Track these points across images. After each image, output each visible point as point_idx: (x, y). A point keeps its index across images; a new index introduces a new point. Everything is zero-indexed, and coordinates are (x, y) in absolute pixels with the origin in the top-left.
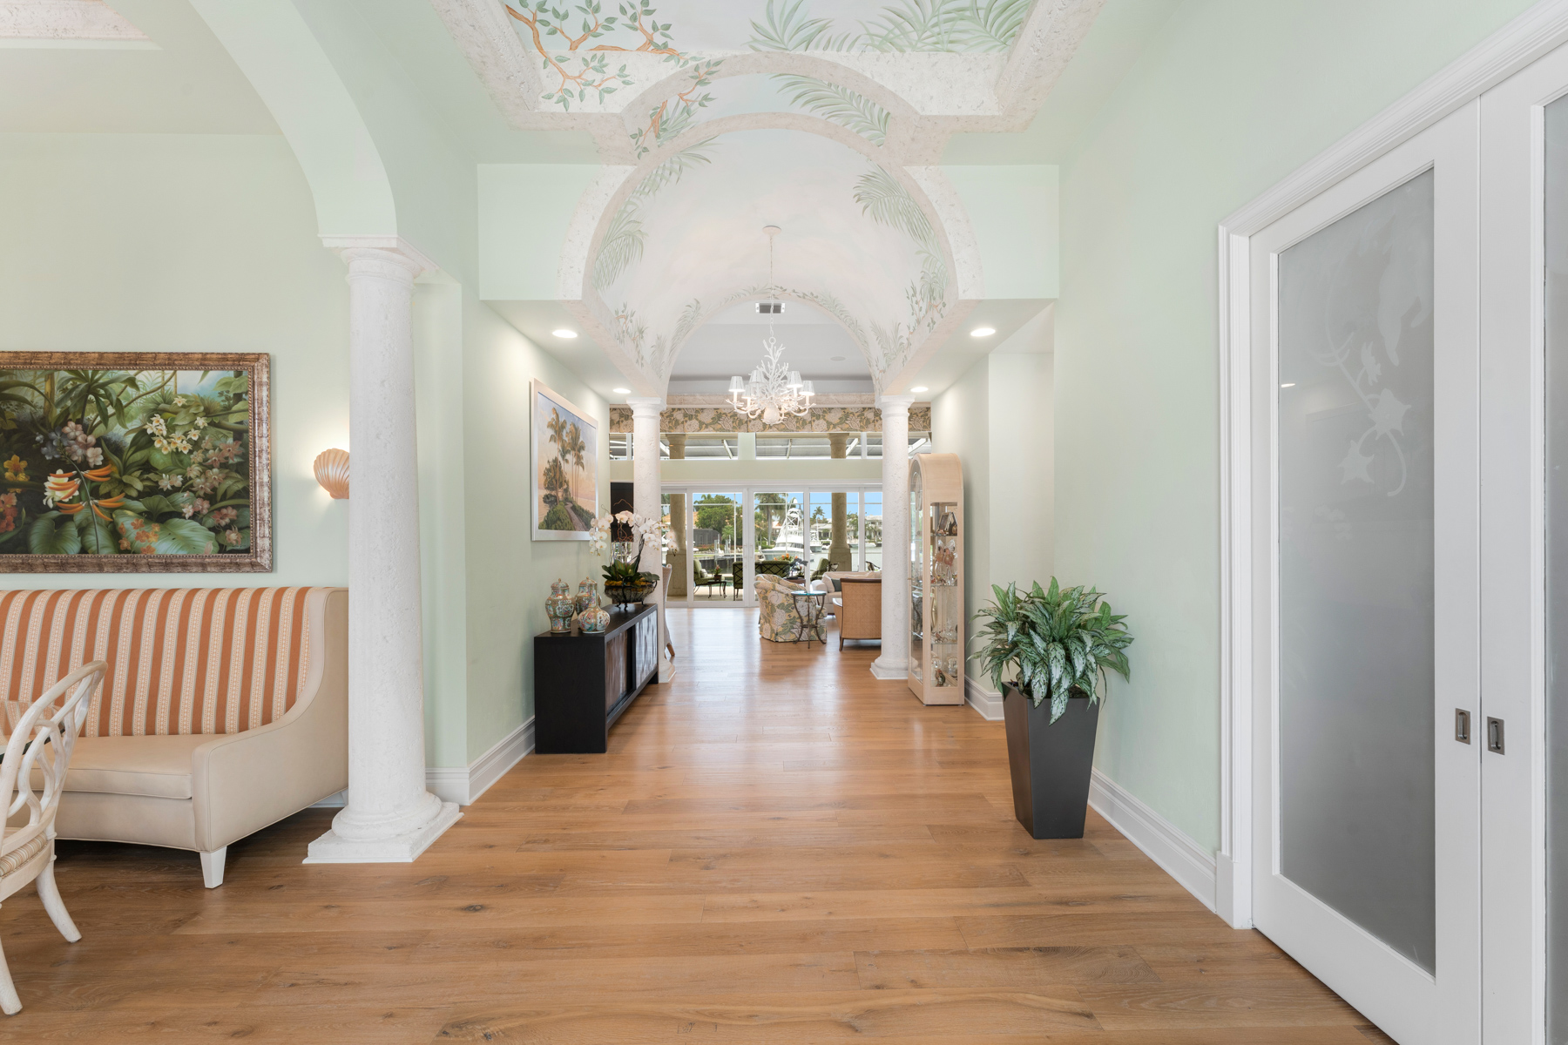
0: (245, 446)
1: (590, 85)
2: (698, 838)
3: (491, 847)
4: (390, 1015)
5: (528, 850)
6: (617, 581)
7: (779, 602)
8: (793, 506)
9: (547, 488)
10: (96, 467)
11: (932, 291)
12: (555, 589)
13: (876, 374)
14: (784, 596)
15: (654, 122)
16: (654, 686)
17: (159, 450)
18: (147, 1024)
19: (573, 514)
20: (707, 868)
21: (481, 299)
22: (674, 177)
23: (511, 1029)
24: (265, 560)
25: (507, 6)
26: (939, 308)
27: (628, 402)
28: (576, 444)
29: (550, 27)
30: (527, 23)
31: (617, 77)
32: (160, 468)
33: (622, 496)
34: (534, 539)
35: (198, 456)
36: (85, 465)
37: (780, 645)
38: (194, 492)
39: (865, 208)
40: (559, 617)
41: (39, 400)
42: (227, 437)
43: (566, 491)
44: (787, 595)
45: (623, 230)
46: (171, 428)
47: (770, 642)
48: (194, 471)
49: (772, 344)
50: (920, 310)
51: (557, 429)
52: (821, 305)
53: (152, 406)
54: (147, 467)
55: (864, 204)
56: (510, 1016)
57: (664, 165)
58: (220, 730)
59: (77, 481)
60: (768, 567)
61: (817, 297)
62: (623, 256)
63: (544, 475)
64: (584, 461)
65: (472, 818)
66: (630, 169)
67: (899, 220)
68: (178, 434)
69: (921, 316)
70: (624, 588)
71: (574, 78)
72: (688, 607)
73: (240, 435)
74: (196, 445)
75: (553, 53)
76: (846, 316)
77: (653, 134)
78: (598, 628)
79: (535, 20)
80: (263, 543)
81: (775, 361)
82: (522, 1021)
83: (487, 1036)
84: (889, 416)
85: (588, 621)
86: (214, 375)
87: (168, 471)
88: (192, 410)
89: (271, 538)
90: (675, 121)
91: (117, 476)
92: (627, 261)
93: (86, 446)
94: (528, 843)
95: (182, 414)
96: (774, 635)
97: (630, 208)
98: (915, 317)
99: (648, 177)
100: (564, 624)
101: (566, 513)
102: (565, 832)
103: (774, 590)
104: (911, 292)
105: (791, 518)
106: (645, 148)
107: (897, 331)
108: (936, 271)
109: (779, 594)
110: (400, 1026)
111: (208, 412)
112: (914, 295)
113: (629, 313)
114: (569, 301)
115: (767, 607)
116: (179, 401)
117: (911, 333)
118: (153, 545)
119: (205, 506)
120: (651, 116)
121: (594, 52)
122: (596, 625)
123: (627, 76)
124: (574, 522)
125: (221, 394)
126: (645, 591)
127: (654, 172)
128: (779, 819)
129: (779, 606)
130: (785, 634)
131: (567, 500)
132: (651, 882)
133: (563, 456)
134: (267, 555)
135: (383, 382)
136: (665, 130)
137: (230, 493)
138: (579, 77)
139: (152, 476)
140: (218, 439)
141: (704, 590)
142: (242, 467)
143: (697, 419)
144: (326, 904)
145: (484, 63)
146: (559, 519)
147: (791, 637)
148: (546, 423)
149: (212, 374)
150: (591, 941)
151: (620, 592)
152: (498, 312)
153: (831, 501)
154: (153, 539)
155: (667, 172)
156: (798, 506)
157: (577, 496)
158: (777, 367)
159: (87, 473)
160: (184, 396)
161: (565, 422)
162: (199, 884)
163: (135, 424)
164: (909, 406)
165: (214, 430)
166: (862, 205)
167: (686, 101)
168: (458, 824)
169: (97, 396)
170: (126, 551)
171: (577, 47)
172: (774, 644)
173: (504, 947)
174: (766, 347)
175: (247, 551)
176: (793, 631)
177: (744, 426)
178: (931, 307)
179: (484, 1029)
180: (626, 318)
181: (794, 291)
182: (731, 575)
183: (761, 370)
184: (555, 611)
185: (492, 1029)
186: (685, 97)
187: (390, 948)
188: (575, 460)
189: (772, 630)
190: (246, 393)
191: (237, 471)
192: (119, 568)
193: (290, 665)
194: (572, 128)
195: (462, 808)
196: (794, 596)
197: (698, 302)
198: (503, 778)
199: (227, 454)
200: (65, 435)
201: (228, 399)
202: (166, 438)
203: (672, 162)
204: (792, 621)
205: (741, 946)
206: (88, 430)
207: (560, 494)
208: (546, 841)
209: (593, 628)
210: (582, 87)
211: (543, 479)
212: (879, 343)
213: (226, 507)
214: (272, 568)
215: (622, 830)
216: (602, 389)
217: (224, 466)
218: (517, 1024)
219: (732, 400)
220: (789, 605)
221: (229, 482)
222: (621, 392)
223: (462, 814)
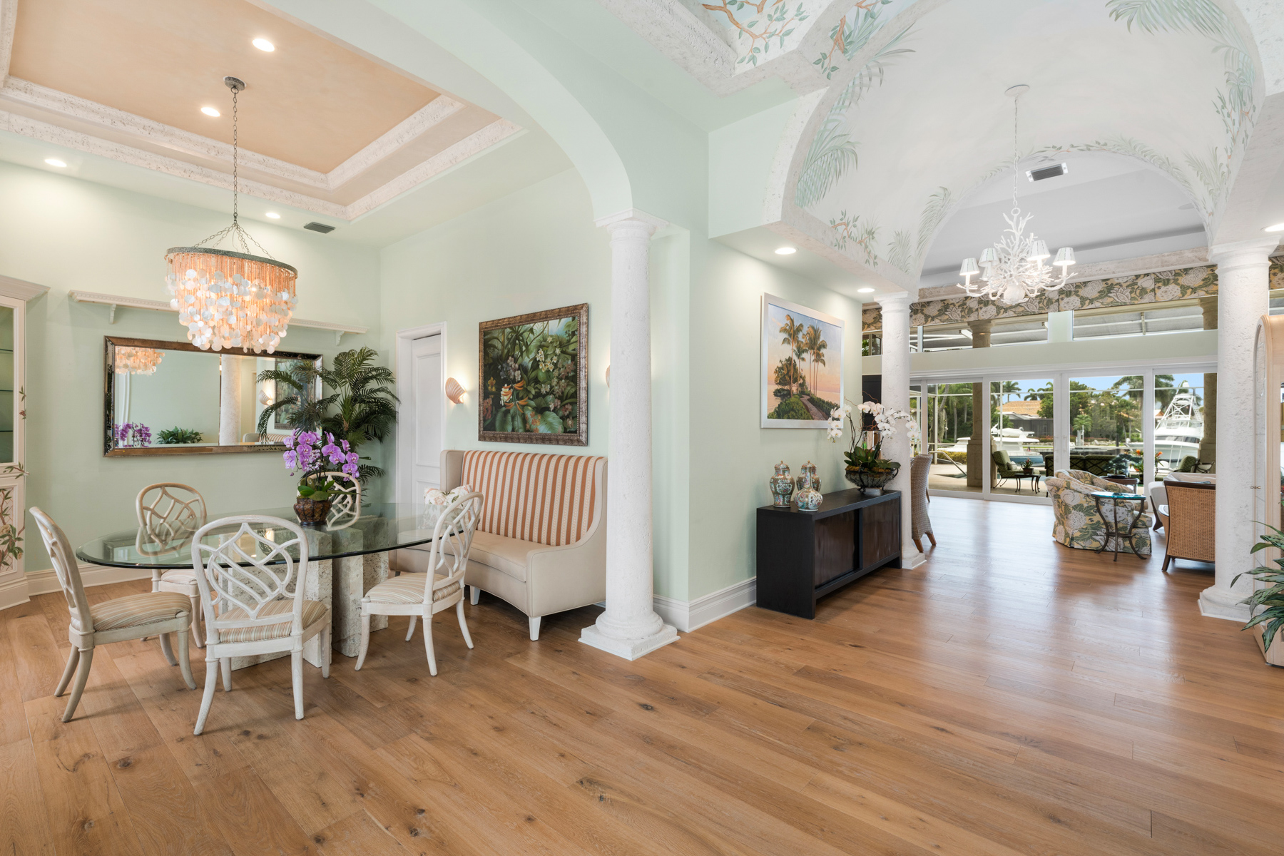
0: (576, 364)
1: (773, 35)
2: (845, 718)
3: (683, 667)
4: (563, 755)
5: (706, 679)
6: (856, 466)
7: (1075, 503)
8: (1185, 391)
9: (779, 384)
10: (519, 382)
11: (1241, 94)
12: (777, 469)
13: (1207, 220)
14: (1082, 496)
15: (836, 42)
16: (896, 570)
17: (541, 370)
18: (469, 704)
19: (810, 405)
20: (836, 748)
21: (710, 236)
22: (876, 80)
23: (617, 801)
24: (583, 438)
25: (703, 5)
26: (1250, 115)
27: (876, 300)
28: (815, 344)
29: (738, 3)
30: (721, 10)
31: (795, 17)
32: (541, 381)
33: (872, 388)
34: (762, 427)
35: (556, 373)
36: (514, 381)
37: (1076, 552)
38: (554, 395)
39: (1130, 22)
40: (779, 494)
41: (499, 346)
42: (568, 359)
43: (802, 385)
44: (1087, 495)
45: (827, 147)
46: (546, 356)
47: (1066, 547)
48: (555, 381)
49: (1016, 215)
50: (1234, 124)
51: (792, 332)
52: (1114, 152)
53: (539, 344)
54: (536, 381)
55: (1126, 18)
56: (622, 792)
57: (861, 74)
58: (558, 544)
59: (512, 390)
60: (1095, 462)
61: (1106, 145)
62: (833, 170)
63: (776, 372)
64: (825, 358)
65: (685, 642)
66: (823, 91)
67: (1180, 20)
68: (549, 359)
69: (1236, 130)
70: (861, 473)
71: (761, 35)
72: (982, 499)
73: (574, 357)
74: (555, 365)
75: (745, 23)
76: (1153, 157)
77: (840, 52)
78: (810, 507)
79: (725, 4)
80: (583, 427)
81: (1018, 234)
82: (625, 800)
83: (601, 798)
84: (1228, 270)
85: (801, 499)
86: (564, 321)
87: (544, 383)
88: (555, 345)
89: (587, 424)
90: (859, 31)
91: (525, 386)
92: (838, 173)
93: (515, 370)
94: (709, 673)
95: (550, 348)
96: (1068, 540)
97: (830, 126)
98: (1230, 135)
99: (845, 91)
100: (784, 500)
101: (802, 405)
102: (740, 674)
103: (1068, 487)
104: (1220, 104)
105: (1179, 406)
106: (833, 68)
107: (1215, 158)
108: (1241, 66)
109: (1076, 493)
110: (563, 764)
111: (561, 345)
112: (1224, 107)
113: (851, 219)
114: (772, 224)
115: (1059, 507)
116: (549, 340)
117: (1229, 157)
118: (538, 428)
119: (558, 403)
120: (832, 37)
121: (777, 5)
122: (807, 504)
123: (803, 13)
124: (811, 412)
125: (566, 332)
126: (883, 478)
127: (851, 84)
128: (943, 730)
129: (1075, 507)
130: (1083, 540)
131: (803, 393)
132: (779, 740)
133: (799, 356)
134: (584, 435)
135: (626, 314)
136: (851, 43)
137: (569, 395)
138: (765, 33)
139: (538, 386)
140: (565, 361)
141: (1011, 483)
142: (573, 379)
143: (923, 313)
144: (574, 671)
145: (685, 58)
146: (793, 410)
147: (1095, 545)
148: (779, 329)
149: (562, 320)
150: (705, 766)
151: (857, 476)
152: (727, 246)
153: (1203, 385)
154: (538, 424)
155: (866, 80)
156: (1191, 391)
157: (815, 388)
158: (1021, 240)
159: (515, 386)
160: (551, 336)
161: (801, 325)
162: (526, 635)
163: (532, 356)
164: (1271, 251)
165: (563, 355)
166: (1123, 20)
167: (866, 7)
168: (673, 644)
169: (519, 340)
170: (528, 431)
171: (762, 8)
172: (1068, 550)
173: (648, 743)
174: (1007, 220)
175: (575, 432)
176: (1097, 538)
177: (1055, 306)
178: (1244, 115)
179: (603, 792)
180: (847, 225)
181: (1072, 146)
182: (1043, 469)
183: (998, 246)
184: (775, 488)
185: (607, 795)
186: (864, 4)
187: (588, 713)
188: (813, 358)
189: (1067, 535)
190: (577, 330)
191: (572, 381)
192: (525, 441)
193: (590, 508)
194: (764, 77)
195: (680, 632)
196: (1097, 498)
197: (945, 189)
198: (723, 619)
199: (568, 370)
200: (508, 364)
201: (569, 335)
202: (544, 362)
203: (868, 68)
204: (1095, 527)
205: (822, 830)
206: (516, 361)
207: (794, 388)
208: (721, 677)
209: (805, 506)
210: (767, 40)
211: (774, 376)
212: (1201, 179)
213: (567, 404)
214: (586, 444)
215: (784, 688)
216: (848, 291)
217: (567, 378)
218: (622, 800)
219: (963, 284)
220: (1090, 507)
221: (569, 388)
222: (866, 291)
223: (679, 637)
